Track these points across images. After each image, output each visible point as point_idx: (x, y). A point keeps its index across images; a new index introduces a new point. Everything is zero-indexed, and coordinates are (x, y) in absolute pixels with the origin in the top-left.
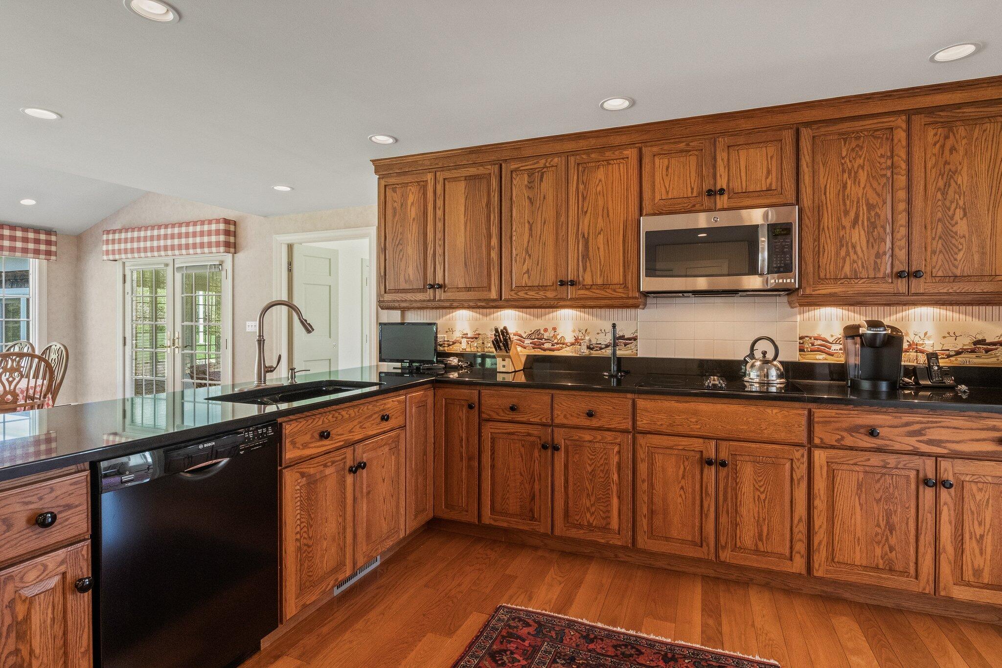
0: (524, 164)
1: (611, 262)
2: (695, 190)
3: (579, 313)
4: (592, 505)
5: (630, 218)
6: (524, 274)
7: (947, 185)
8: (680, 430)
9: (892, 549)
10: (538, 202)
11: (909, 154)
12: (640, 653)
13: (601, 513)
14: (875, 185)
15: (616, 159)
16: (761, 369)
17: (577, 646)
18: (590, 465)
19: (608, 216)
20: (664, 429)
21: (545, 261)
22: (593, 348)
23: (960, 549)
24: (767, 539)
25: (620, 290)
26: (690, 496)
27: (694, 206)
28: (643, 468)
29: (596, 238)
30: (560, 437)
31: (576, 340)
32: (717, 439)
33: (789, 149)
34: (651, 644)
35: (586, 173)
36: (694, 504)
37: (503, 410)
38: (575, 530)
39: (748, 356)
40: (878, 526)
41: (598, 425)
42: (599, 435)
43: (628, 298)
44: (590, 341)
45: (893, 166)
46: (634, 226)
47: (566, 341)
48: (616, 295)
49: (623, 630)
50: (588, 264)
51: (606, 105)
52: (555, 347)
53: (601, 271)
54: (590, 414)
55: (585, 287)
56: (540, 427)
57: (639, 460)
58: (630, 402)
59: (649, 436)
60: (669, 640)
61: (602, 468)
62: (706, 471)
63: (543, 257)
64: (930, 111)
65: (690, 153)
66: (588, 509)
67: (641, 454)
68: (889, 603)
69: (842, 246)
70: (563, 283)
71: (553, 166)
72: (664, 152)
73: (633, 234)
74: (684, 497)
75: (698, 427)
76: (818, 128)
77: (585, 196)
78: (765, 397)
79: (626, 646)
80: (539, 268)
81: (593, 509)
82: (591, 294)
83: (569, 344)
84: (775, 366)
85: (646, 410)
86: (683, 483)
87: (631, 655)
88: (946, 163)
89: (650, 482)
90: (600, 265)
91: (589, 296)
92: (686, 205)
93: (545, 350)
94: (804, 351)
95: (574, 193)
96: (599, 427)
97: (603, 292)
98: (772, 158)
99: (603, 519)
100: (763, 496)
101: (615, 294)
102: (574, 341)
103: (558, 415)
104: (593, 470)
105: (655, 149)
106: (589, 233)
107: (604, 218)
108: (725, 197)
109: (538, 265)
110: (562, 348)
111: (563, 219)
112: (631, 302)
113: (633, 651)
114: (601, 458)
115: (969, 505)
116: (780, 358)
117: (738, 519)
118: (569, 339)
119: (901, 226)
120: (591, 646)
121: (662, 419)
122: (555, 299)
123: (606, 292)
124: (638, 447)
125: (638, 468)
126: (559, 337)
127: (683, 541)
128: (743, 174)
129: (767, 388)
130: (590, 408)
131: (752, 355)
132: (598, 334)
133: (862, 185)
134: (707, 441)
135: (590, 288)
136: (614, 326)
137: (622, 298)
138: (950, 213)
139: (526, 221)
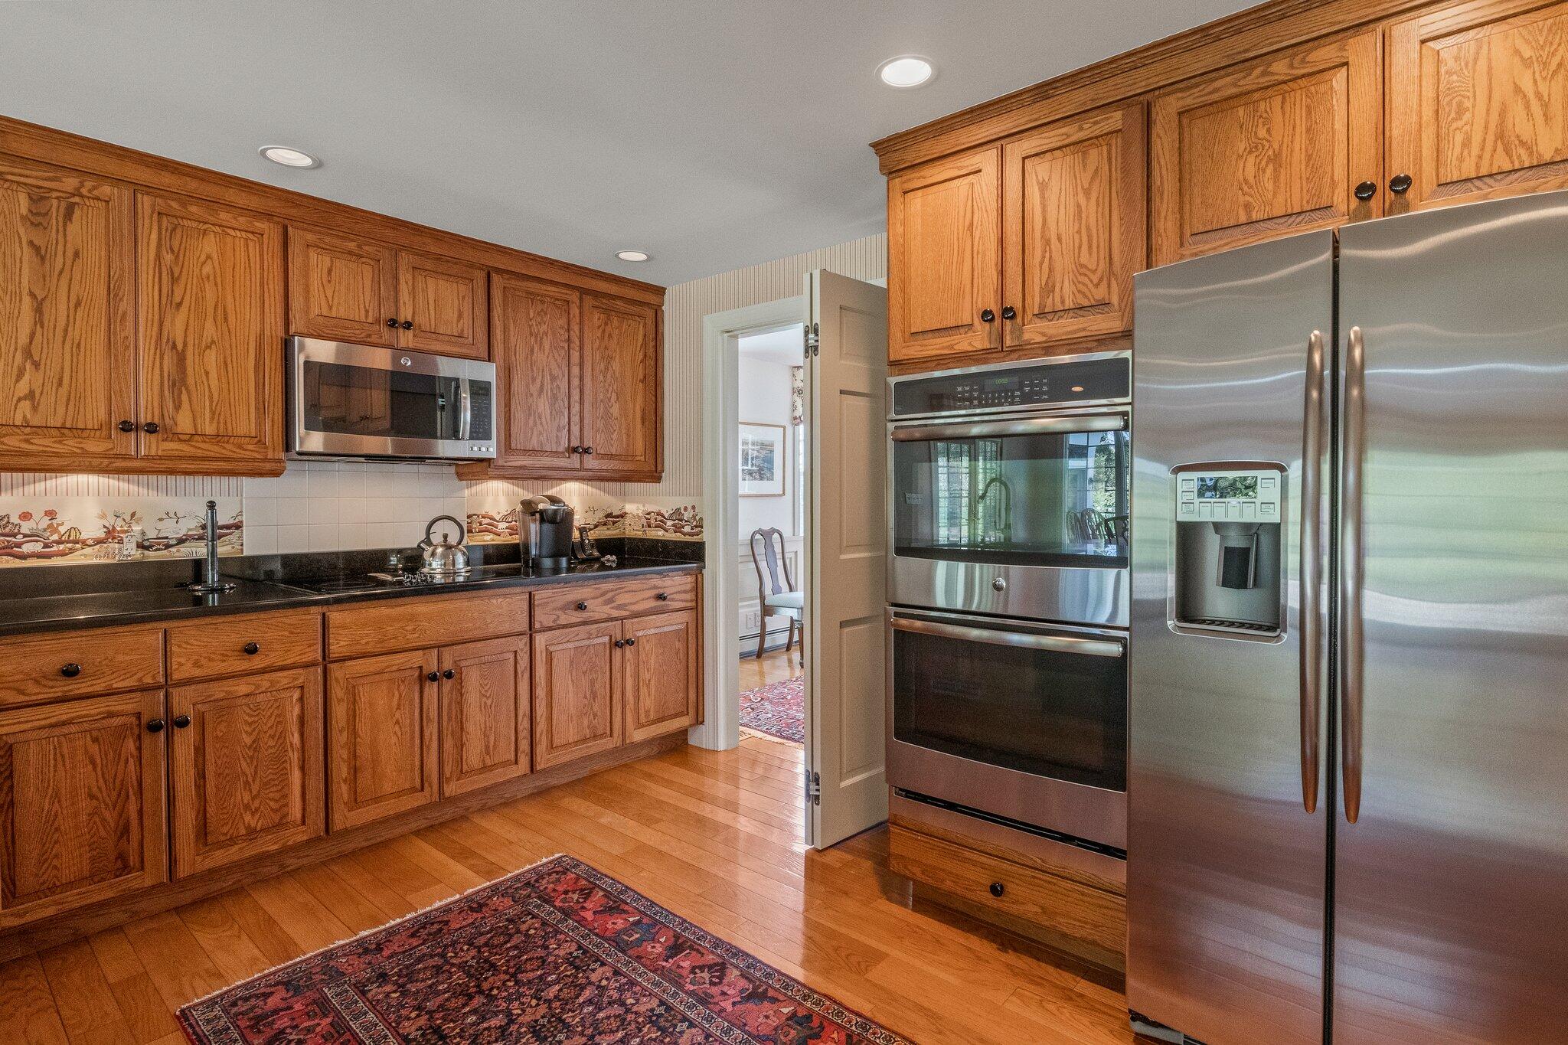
0: (16, 171)
1: (232, 400)
2: (370, 314)
3: (116, 482)
4: (253, 798)
5: (267, 332)
6: (19, 400)
7: (607, 369)
8: (393, 644)
9: (595, 716)
10: (60, 260)
11: (581, 331)
12: (447, 923)
13: (272, 804)
14: (556, 355)
15: (240, 230)
16: (444, 556)
17: (369, 963)
18: (250, 734)
19: (226, 319)
20: (369, 648)
21: (81, 381)
22: (151, 546)
23: (637, 698)
24: (494, 749)
25: (250, 447)
26: (408, 729)
27: (369, 336)
28: (339, 712)
29: (202, 353)
30: (184, 702)
31: (108, 532)
32: (439, 647)
33: (481, 293)
34: (447, 909)
35: (178, 236)
36: (412, 738)
37: (37, 682)
38: (222, 851)
39: (423, 541)
40: (585, 697)
41: (262, 666)
42: (264, 681)
43: (266, 460)
44: (143, 533)
45: (569, 340)
46: (275, 347)
47: (84, 536)
48: (242, 454)
49: (398, 920)
50: (184, 397)
51: (270, 153)
52: (55, 548)
53: (213, 413)
54: (251, 650)
55: (176, 437)
56: (138, 694)
57: (334, 701)
58: (320, 617)
59: (349, 663)
60: (458, 897)
61: (271, 732)
62: (426, 690)
63: (74, 371)
64: (596, 294)
65: (364, 260)
66: (247, 807)
67: (337, 692)
68: (583, 773)
69: (530, 415)
70: (126, 427)
71: (98, 199)
72: (321, 245)
73: (274, 358)
74: (399, 734)
75: (417, 635)
76: (508, 279)
77: (176, 275)
78: (450, 588)
79: (424, 928)
80: (64, 390)
81: (256, 804)
82: (193, 450)
83: (90, 542)
84: (461, 551)
85: (344, 627)
86: (398, 715)
87: (440, 930)
88: (606, 348)
89: (351, 728)
90: (211, 402)
91: (188, 454)
92: (357, 332)
93: (23, 557)
94: (472, 532)
95: (152, 263)
96: (265, 668)
97: (216, 448)
98: (463, 297)
99: (275, 811)
100: (489, 702)
101: (242, 452)
102: (103, 535)
103: (180, 664)
104: (254, 742)
105: (310, 237)
106: (185, 345)
107: (219, 323)
108: (410, 333)
109: (60, 384)
110: (72, 551)
111: (126, 305)
112: (268, 466)
113: (436, 926)
114: (270, 717)
115: (642, 657)
116: (464, 542)
117: (464, 738)
118: (92, 530)
119: (576, 402)
120: (386, 953)
121: (367, 635)
122: (105, 455)
123: (224, 448)
124: (334, 683)
125: (334, 715)
126: (62, 529)
127: (399, 794)
128: (432, 307)
129: (454, 579)
130: (248, 640)
131: (428, 542)
132: (161, 520)
133: (546, 354)
134: (427, 651)
135: (189, 440)
136: (212, 505)
137: (254, 460)
138: (609, 395)
139: (25, 292)
